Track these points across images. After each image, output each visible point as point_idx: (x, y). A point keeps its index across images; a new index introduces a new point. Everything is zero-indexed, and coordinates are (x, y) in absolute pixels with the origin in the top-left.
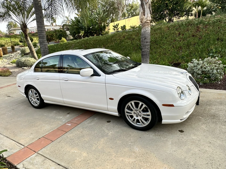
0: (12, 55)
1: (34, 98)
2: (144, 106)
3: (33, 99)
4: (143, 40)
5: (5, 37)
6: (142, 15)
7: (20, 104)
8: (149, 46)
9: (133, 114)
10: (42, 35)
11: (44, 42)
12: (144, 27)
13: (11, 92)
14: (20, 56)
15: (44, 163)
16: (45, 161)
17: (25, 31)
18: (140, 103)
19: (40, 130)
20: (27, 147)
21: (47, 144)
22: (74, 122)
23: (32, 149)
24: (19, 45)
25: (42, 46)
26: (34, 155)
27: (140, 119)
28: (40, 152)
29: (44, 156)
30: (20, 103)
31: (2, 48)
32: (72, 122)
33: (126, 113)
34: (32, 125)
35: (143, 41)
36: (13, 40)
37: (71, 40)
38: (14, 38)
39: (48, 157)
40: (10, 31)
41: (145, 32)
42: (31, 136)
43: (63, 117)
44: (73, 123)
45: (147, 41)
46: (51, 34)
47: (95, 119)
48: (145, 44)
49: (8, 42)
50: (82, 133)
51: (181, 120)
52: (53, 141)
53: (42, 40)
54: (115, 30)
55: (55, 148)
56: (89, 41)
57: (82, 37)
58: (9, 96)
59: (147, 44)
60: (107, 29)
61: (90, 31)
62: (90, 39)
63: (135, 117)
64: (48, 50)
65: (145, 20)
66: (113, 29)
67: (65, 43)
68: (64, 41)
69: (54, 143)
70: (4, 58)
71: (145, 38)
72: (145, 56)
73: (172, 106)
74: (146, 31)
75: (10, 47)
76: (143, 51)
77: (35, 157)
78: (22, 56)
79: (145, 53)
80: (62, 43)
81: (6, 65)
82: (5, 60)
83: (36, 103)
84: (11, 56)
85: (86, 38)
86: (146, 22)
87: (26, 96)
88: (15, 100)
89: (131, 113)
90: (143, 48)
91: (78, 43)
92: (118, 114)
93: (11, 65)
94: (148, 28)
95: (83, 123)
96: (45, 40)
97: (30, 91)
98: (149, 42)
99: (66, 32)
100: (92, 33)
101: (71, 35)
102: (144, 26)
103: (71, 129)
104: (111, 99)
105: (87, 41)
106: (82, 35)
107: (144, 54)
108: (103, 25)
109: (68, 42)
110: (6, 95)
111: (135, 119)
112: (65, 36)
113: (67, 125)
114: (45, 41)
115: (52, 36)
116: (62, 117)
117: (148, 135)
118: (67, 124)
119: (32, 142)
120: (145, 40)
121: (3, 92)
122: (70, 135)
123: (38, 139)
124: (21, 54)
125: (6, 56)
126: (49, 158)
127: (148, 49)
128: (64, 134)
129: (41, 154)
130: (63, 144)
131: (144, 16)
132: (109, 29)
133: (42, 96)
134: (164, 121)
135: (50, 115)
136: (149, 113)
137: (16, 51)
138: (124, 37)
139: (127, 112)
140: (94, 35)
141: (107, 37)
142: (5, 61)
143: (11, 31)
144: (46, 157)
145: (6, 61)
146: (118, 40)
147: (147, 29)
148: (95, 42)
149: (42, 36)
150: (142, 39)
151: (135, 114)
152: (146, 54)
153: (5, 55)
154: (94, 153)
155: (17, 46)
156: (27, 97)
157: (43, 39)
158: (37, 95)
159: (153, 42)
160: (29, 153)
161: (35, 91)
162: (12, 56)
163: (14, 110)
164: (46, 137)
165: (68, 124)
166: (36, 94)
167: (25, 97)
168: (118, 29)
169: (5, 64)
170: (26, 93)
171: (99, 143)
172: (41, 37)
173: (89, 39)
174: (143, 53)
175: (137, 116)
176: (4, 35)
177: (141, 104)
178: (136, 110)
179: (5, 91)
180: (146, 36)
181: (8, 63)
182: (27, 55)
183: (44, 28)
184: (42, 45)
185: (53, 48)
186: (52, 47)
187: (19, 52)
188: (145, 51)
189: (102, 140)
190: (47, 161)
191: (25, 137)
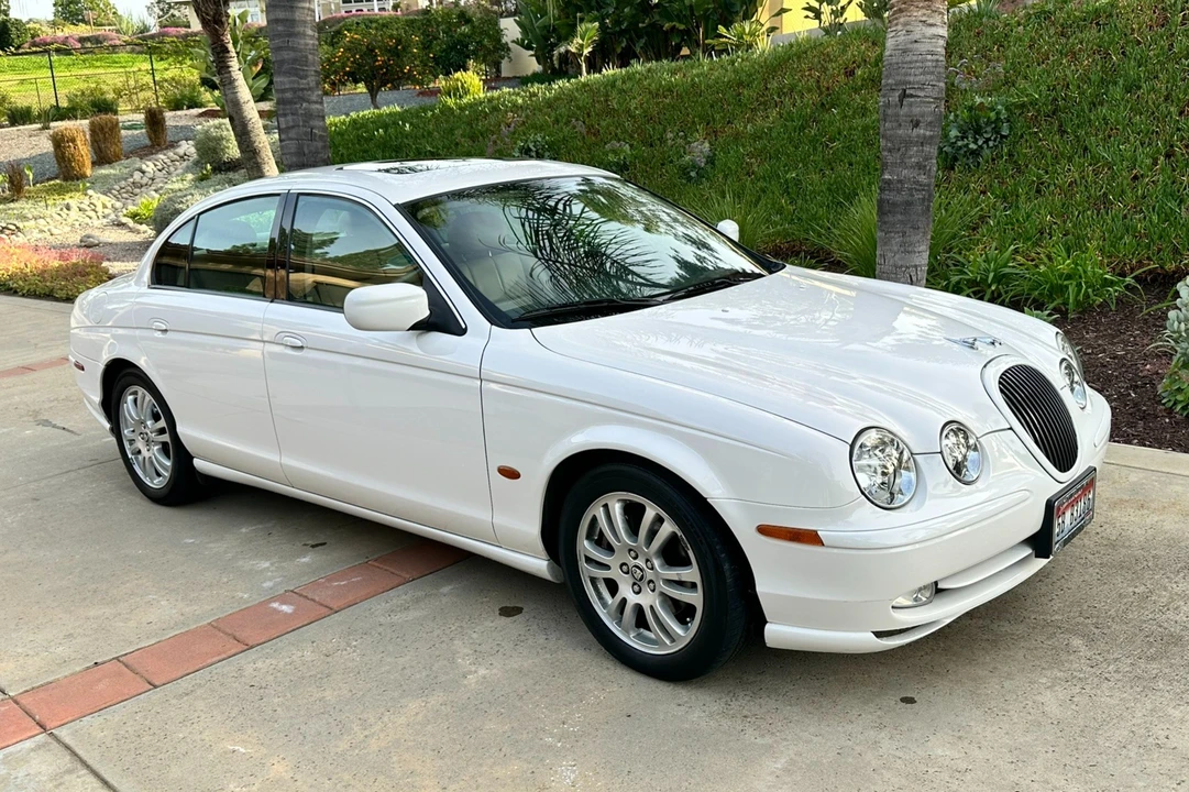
0: (144, 167)
1: (148, 442)
2: (668, 528)
3: (140, 444)
4: (888, 105)
5: (132, 51)
7: (82, 471)
8: (927, 148)
9: (615, 573)
10: (292, 55)
11: (300, 94)
12: (902, 20)
13: (67, 399)
14: (190, 176)
15: (57, 787)
16: (67, 777)
17: (216, 23)
18: (647, 509)
19: (122, 624)
20: (19, 699)
21: (120, 699)
22: (317, 599)
23: (34, 711)
24: (201, 105)
25: (291, 124)
26: (28, 744)
27: (651, 607)
28: (63, 733)
29: (74, 754)
30: (87, 463)
31: (92, 124)
32: (310, 596)
33: (583, 564)
34: (95, 592)
35: (889, 112)
36: (168, 75)
37: (525, 81)
38: (171, 59)
39: (90, 762)
40: (170, 7)
41: (905, 51)
42: (62, 651)
43: (272, 564)
44: (313, 600)
45: (916, 110)
46: (391, 37)
47: (446, 589)
48: (900, 132)
49: (132, 82)
50: (329, 659)
51: (879, 634)
52: (155, 687)
53: (291, 82)
54: (818, 14)
55: (148, 722)
56: (621, 91)
57: (580, 66)
58: (46, 423)
59: (918, 136)
60: (770, 10)
61: (653, 25)
62: (629, 85)
63: (626, 591)
64: (324, 147)
66: (810, 9)
67: (471, 106)
68: (467, 92)
69: (156, 695)
70: (99, 185)
71: (904, 95)
72: (899, 217)
73: (811, 538)
74: (916, 45)
75: (140, 117)
76: (889, 182)
77: (33, 750)
78: (203, 178)
79: (899, 199)
80: (450, 102)
81: (96, 233)
82: (99, 199)
83: (159, 475)
84: (137, 175)
85: (610, 71)
87: (108, 426)
88: (68, 445)
89: (607, 567)
90: (890, 159)
91: (550, 104)
92: (550, 567)
93: (131, 230)
94: (931, 21)
95: (365, 604)
96: (312, 84)
97: (130, 398)
98: (929, 119)
99: (497, 24)
100: (667, 34)
101: (528, 47)
102: (901, 11)
103: (283, 629)
104: (511, 474)
105: (607, 95)
106: (586, 52)
107: (894, 204)
109: (491, 100)
110: (36, 413)
111: (624, 601)
112: (492, 53)
113: (275, 609)
114: (310, 89)
115: (397, 51)
116: (267, 564)
117: (682, 708)
118: (275, 605)
119: (50, 679)
120: (905, 110)
121: (25, 392)
122: (259, 664)
123: (88, 668)
124: (196, 163)
125: (112, 171)
126: (96, 767)
127: (920, 167)
128: (233, 651)
129: (68, 740)
130: (200, 705)
132: (783, 11)
133: (180, 429)
134: (777, 633)
135: (212, 545)
136: (691, 574)
137: (173, 145)
138: (852, 73)
139: (589, 560)
140: (679, 48)
141: (735, 71)
142: (99, 208)
143: (177, 13)
144: (85, 758)
145: (105, 206)
146: (809, 91)
147: (919, 31)
148: (658, 103)
149: (295, 60)
150: (884, 96)
151: (627, 573)
152: (909, 204)
153: (104, 171)
154: (330, 767)
155: (189, 108)
156: (116, 430)
157: (296, 75)
158: (162, 423)
159: (1038, 111)
160: (12, 729)
161: (148, 397)
162: (143, 172)
163: (38, 503)
164: (130, 663)
165: (284, 602)
166: (156, 418)
167: (104, 428)
168: (843, 8)
169: (97, 223)
170: (111, 406)
171: (386, 719)
172: (286, 67)
173: (619, 83)
174: (889, 196)
175: (636, 588)
176: (126, 38)
177: (651, 512)
178: (630, 550)
179: (34, 392)
180: (911, 79)
181: (113, 216)
182: (231, 175)
183: (307, 5)
184: (290, 118)
185: (391, 130)
186: (386, 127)
187: (187, 147)
188: (900, 181)
189: (414, 705)
190: (78, 777)
191: (31, 653)
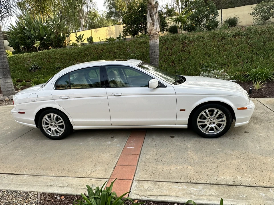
2: (220, 112)
3: (51, 127)
4: (152, 52)
6: (151, 25)
8: (158, 59)
9: (206, 123)
16: (157, 184)
18: (215, 110)
21: (135, 170)
23: (122, 178)
25: (0, 59)
26: (135, 183)
27: (215, 126)
28: (137, 179)
32: (131, 144)
33: (198, 123)
41: (154, 44)
44: (134, 145)
45: (157, 53)
48: (155, 57)
52: (137, 166)
54: (78, 41)
57: (37, 49)
61: (44, 42)
63: (208, 125)
64: (8, 64)
65: (155, 32)
68: (9, 55)
71: (155, 51)
73: (246, 108)
77: (139, 184)
83: (58, 133)
86: (155, 33)
92: (187, 126)
97: (47, 117)
98: (158, 55)
100: (46, 45)
102: (153, 38)
103: (139, 151)
104: (183, 110)
108: (61, 34)
111: (208, 127)
119: (111, 173)
120: (155, 53)
122: (148, 156)
123: (114, 169)
128: (138, 156)
129: (141, 179)
131: (153, 27)
134: (237, 125)
136: (225, 118)
140: (49, 47)
151: (209, 122)
154: (197, 164)
158: (61, 120)
175: (211, 124)
178: (210, 118)
180: (156, 48)
189: (189, 152)
